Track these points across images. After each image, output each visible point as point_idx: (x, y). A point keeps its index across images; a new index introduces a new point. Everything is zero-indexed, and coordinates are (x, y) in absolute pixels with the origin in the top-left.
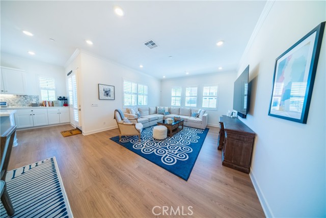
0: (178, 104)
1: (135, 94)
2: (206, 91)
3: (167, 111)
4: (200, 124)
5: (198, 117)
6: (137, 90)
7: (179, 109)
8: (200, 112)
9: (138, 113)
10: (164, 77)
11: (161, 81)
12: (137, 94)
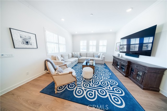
0: (85, 51)
1: (56, 43)
2: (101, 43)
3: (79, 55)
4: (102, 61)
5: (99, 57)
6: (58, 40)
7: (87, 53)
8: (100, 54)
9: (62, 58)
10: (76, 33)
11: (73, 36)
12: (58, 43)
